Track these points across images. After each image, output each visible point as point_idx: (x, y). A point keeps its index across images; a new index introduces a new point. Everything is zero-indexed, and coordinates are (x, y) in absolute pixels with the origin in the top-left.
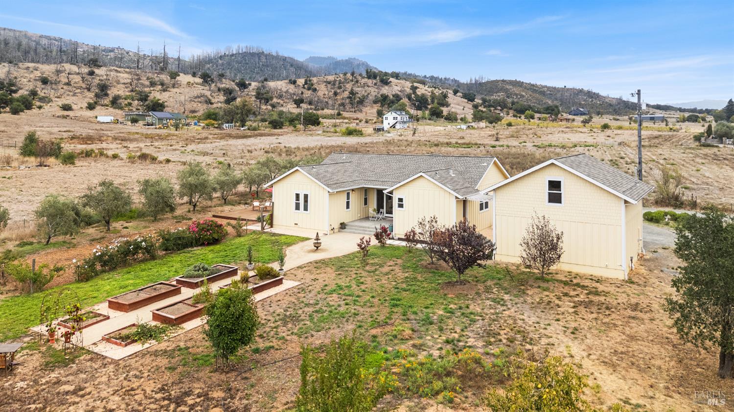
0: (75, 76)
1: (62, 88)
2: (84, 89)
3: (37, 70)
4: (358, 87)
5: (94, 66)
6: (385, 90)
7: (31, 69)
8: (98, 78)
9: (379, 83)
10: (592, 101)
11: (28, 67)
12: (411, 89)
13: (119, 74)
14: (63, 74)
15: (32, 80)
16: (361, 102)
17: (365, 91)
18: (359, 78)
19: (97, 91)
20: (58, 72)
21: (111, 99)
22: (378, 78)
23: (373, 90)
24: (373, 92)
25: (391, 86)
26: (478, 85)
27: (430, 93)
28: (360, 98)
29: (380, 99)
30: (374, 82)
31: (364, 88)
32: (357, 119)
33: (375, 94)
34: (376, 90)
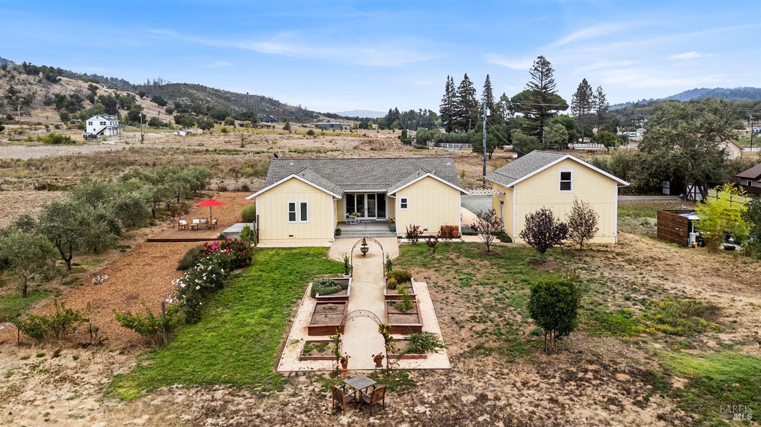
4: (17, 84)
6: (56, 89)
9: (44, 81)
10: (275, 108)
12: (88, 89)
16: (28, 102)
17: (29, 90)
18: (15, 73)
22: (41, 74)
23: (39, 89)
24: (40, 92)
25: (61, 85)
26: (158, 88)
27: (113, 95)
28: (24, 98)
29: (53, 100)
30: (37, 78)
31: (25, 85)
32: (39, 124)
33: (43, 93)
34: (43, 89)
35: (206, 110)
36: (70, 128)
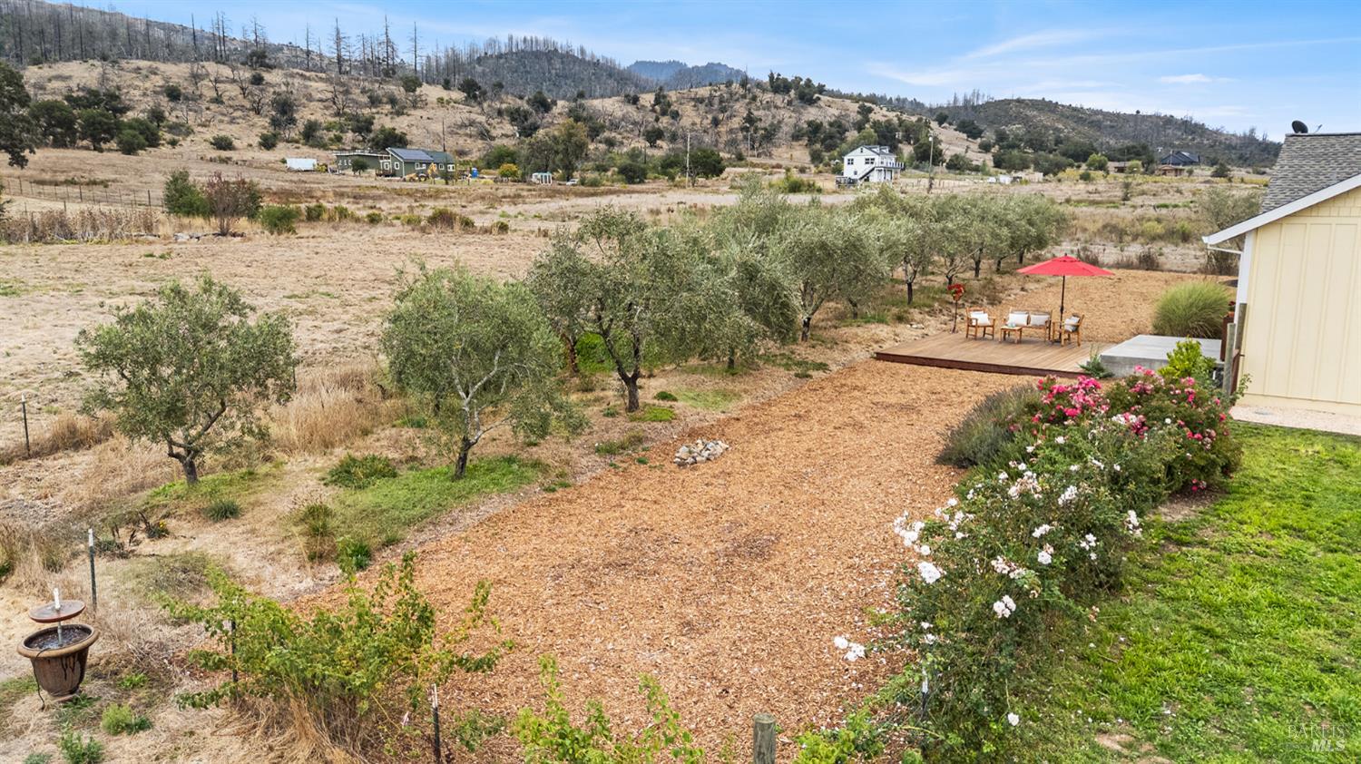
0: (228, 86)
1: (208, 109)
2: (250, 110)
3: (155, 74)
4: (758, 109)
5: (261, 66)
6: (811, 114)
7: (144, 72)
8: (272, 90)
9: (796, 102)
10: (1193, 139)
11: (139, 69)
12: (858, 112)
13: (308, 83)
14: (206, 82)
15: (149, 92)
16: (770, 136)
17: (774, 117)
18: (757, 92)
19: (274, 113)
20: (196, 78)
21: (302, 130)
22: (792, 92)
23: (787, 115)
24: (788, 118)
25: (820, 107)
26: (970, 110)
27: (895, 120)
28: (765, 129)
29: (804, 131)
30: (787, 98)
31: (769, 110)
32: (779, 166)
33: (793, 121)
34: (793, 115)
35: (1053, 143)
36: (820, 172)
